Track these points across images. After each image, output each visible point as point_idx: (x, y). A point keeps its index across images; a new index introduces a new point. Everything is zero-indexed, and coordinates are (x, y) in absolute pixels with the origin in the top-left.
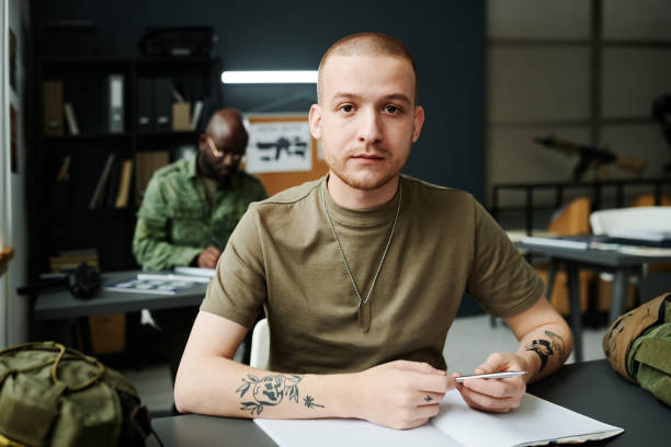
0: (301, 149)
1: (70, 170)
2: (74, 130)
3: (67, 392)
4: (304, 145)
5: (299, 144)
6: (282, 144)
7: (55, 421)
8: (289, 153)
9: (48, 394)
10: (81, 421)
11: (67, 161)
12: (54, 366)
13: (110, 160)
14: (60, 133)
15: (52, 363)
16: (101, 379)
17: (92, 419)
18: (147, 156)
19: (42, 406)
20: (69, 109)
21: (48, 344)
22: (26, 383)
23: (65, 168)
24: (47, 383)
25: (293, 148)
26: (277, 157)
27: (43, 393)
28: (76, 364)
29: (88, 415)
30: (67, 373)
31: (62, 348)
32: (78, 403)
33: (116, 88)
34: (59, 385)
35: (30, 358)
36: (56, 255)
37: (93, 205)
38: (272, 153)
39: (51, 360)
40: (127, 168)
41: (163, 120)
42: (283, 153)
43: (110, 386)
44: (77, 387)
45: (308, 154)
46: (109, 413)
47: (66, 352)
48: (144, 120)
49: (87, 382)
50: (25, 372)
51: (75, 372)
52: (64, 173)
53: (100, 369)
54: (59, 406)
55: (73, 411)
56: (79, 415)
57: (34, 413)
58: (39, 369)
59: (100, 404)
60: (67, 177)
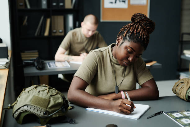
1: (27, 21)
2: (29, 7)
3: (51, 96)
7: (50, 101)
9: (47, 96)
10: (55, 102)
11: (26, 17)
12: (47, 90)
13: (42, 18)
14: (23, 8)
15: (47, 89)
16: (58, 93)
17: (57, 102)
18: (56, 17)
19: (46, 98)
21: (44, 85)
22: (42, 93)
24: (47, 94)
26: (115, 2)
27: (46, 96)
28: (51, 90)
29: (56, 101)
30: (50, 92)
31: (48, 86)
32: (54, 98)
34: (50, 94)
35: (41, 88)
36: (23, 52)
37: (36, 34)
39: (46, 89)
40: (48, 21)
41: (61, 4)
43: (60, 95)
44: (53, 95)
46: (60, 100)
47: (49, 87)
48: (54, 4)
49: (55, 94)
50: (41, 91)
51: (52, 91)
52: (25, 22)
53: (57, 91)
54: (50, 98)
55: (53, 100)
56: (54, 100)
57: (45, 100)
58: (44, 91)
59: (58, 98)
60: (26, 24)
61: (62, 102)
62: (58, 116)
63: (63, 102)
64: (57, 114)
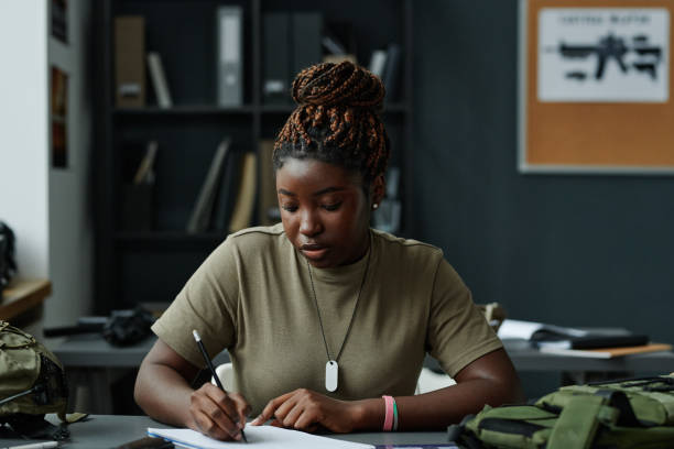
0: (649, 59)
1: (156, 167)
2: (165, 101)
3: (4, 347)
4: (656, 51)
5: (642, 52)
6: (610, 50)
8: (624, 68)
10: (11, 365)
11: (152, 149)
13: (222, 151)
14: (140, 104)
16: (32, 345)
17: (19, 366)
20: (155, 62)
23: (147, 163)
25: (631, 58)
26: (600, 74)
29: (17, 363)
32: (12, 355)
33: (230, 28)
37: (193, 226)
38: (589, 65)
40: (250, 163)
42: (612, 67)
43: (36, 351)
44: (11, 346)
45: (663, 70)
46: (31, 365)
48: (274, 86)
51: (12, 338)
52: (146, 171)
55: (7, 359)
59: (27, 359)
60: (150, 178)
61: (35, 369)
62: (16, 410)
63: (38, 371)
64: (15, 404)
